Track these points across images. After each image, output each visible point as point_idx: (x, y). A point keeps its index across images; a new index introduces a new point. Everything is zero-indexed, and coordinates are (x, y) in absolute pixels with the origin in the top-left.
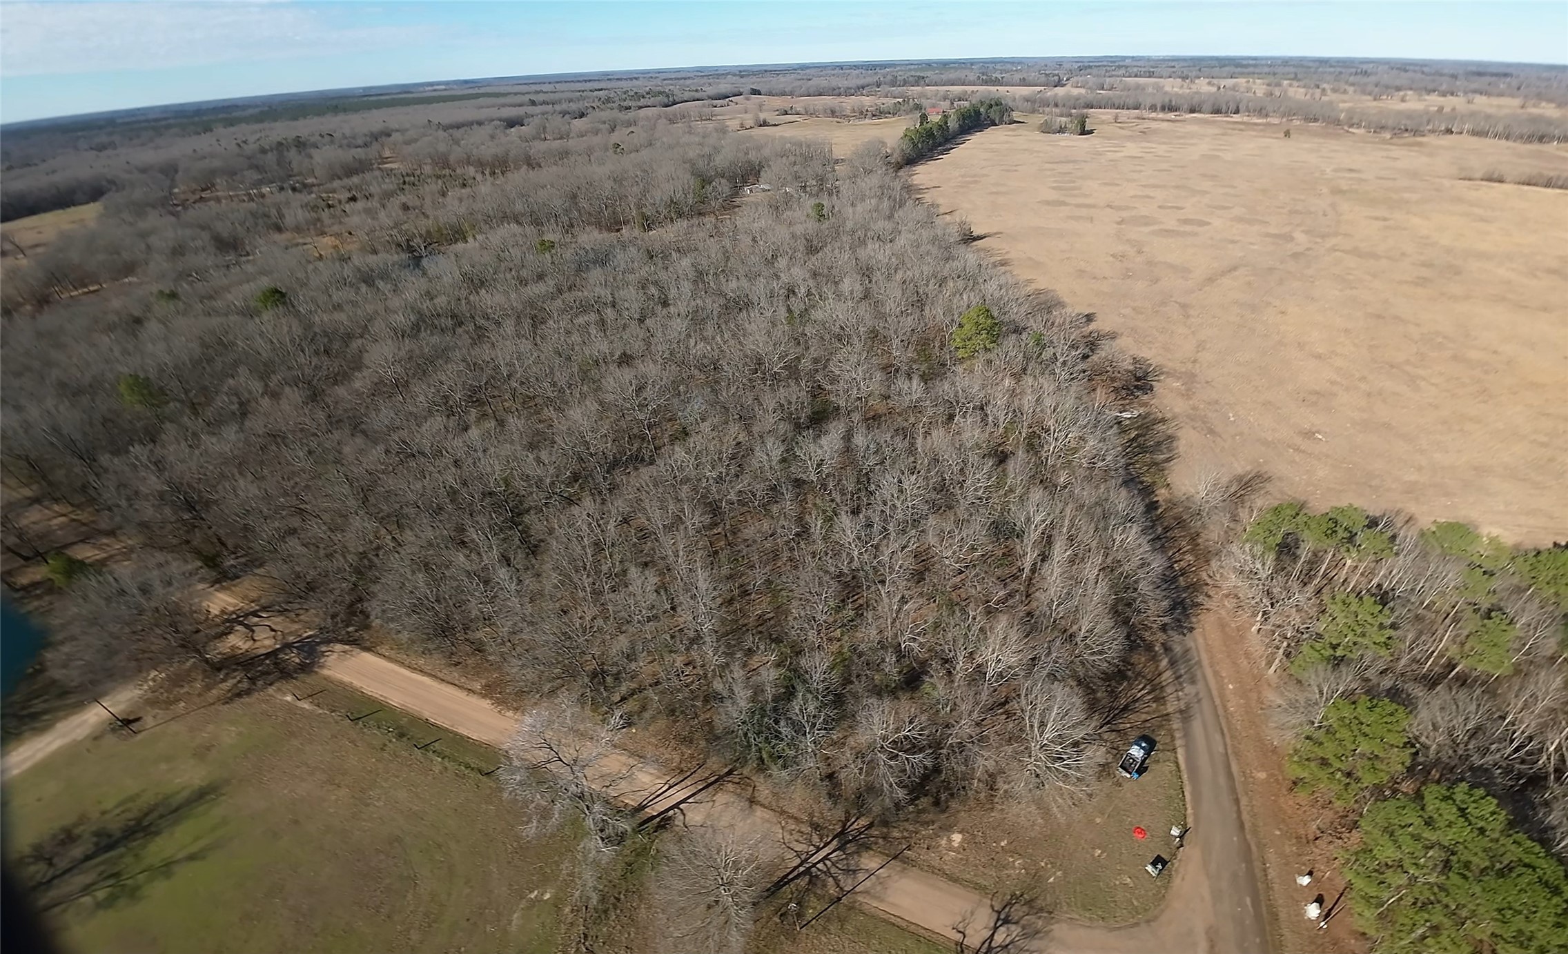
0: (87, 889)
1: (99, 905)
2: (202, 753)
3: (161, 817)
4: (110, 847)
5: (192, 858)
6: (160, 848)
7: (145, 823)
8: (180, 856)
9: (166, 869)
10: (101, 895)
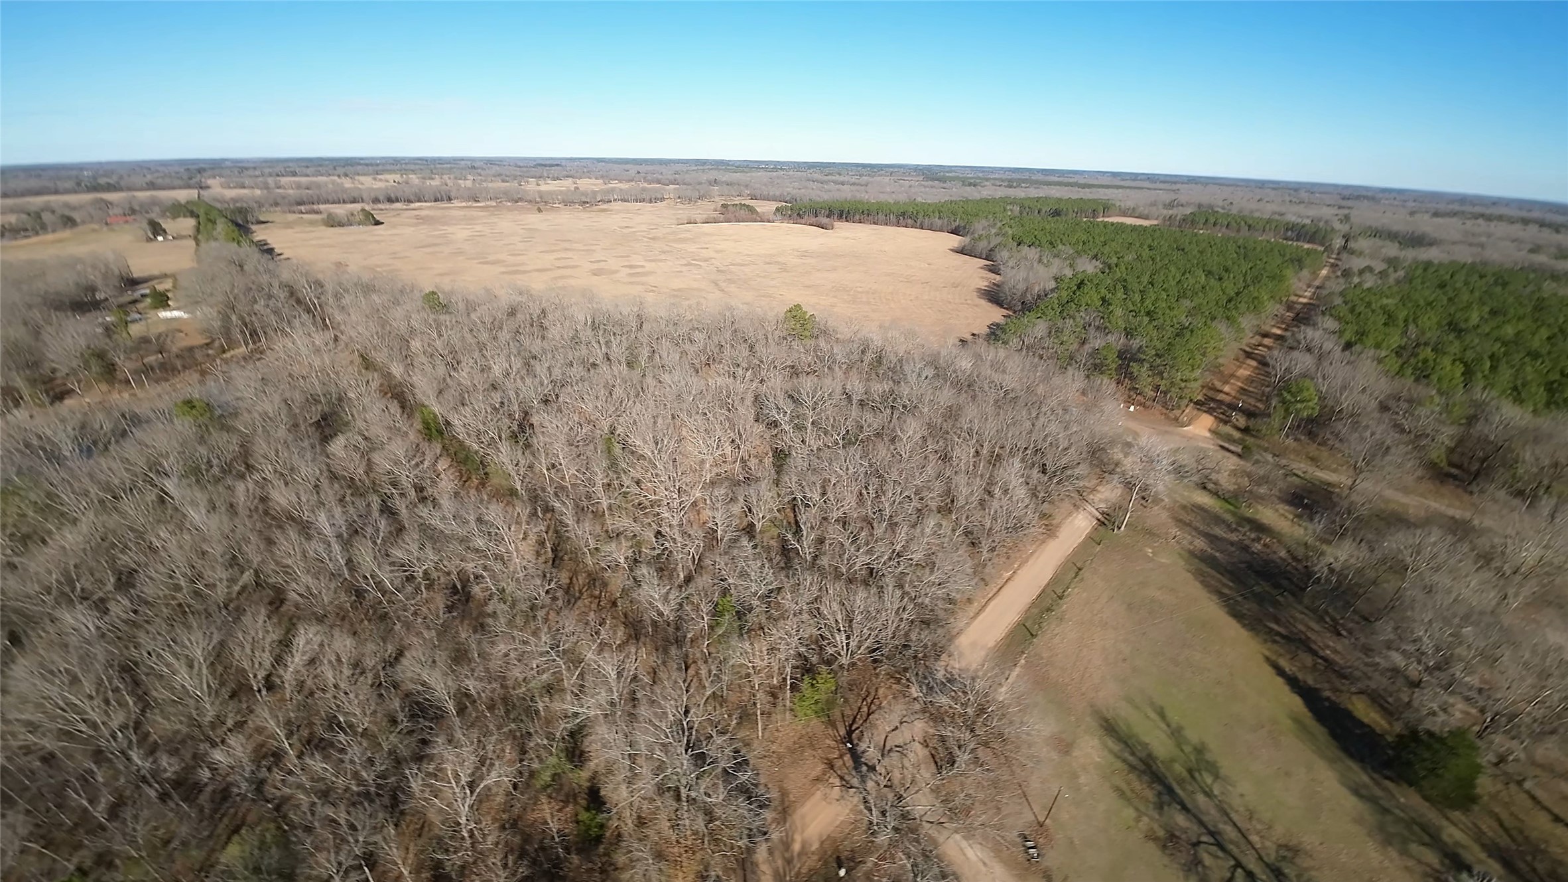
0: (1209, 794)
1: (1217, 777)
2: (1065, 747)
3: (1133, 754)
4: (1170, 791)
5: (1162, 715)
6: (1159, 744)
7: (1143, 767)
8: (1163, 726)
9: (1176, 733)
10: (1209, 780)
